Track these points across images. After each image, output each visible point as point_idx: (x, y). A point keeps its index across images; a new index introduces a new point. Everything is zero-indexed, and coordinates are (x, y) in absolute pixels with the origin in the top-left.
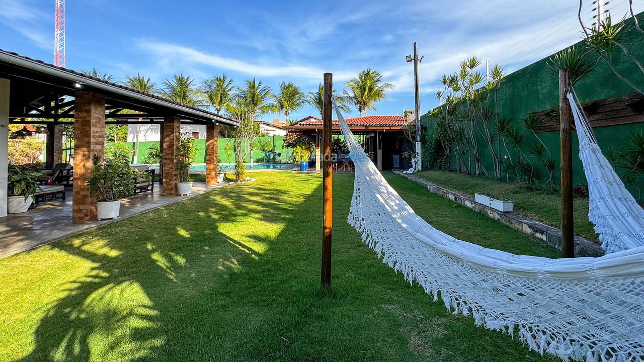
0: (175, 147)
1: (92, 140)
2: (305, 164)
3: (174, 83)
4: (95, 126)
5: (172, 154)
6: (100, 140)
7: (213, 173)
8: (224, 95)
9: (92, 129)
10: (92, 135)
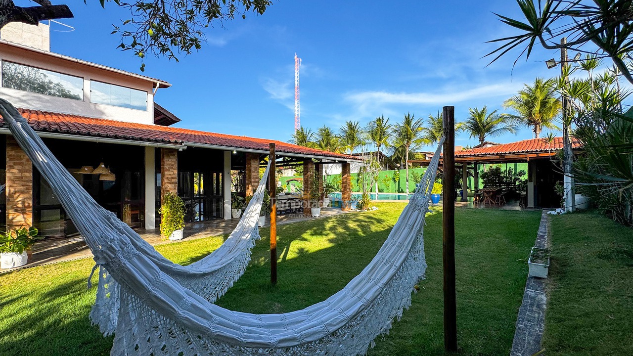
0: (309, 182)
1: (252, 180)
2: (436, 196)
3: (346, 128)
4: (254, 172)
5: (308, 187)
6: (257, 180)
7: (347, 201)
8: (383, 133)
9: (252, 174)
10: (252, 177)
